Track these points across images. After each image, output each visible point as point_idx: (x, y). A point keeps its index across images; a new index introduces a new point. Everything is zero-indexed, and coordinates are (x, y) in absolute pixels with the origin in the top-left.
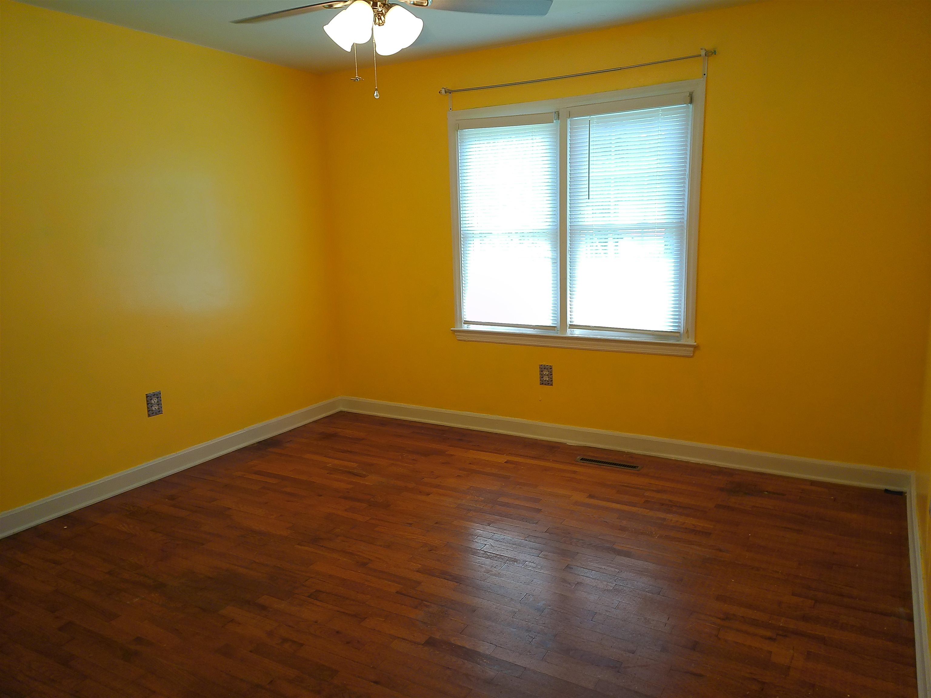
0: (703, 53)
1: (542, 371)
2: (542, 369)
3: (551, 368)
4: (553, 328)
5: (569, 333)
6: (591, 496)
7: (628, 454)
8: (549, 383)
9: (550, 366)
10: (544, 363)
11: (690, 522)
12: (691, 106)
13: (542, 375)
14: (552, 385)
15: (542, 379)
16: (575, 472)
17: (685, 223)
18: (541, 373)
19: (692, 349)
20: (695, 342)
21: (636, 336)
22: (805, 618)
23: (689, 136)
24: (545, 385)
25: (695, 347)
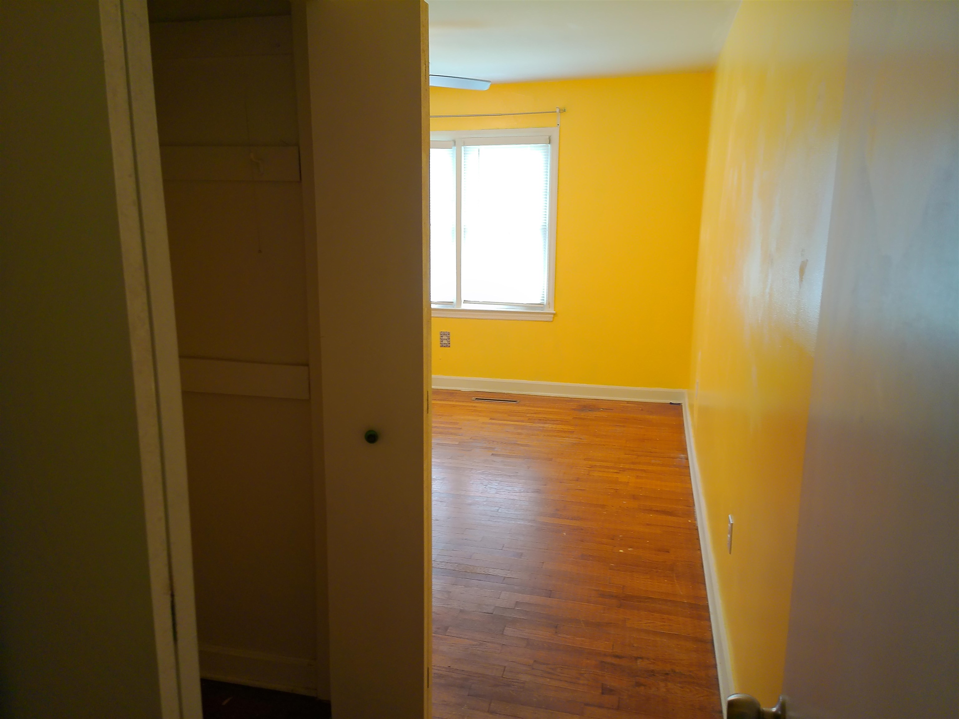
0: (558, 110)
1: (442, 337)
2: (442, 335)
3: (449, 334)
4: (451, 303)
5: (464, 306)
6: (491, 419)
7: (507, 394)
8: (448, 346)
9: (449, 332)
10: (443, 330)
11: (560, 427)
12: (549, 145)
13: (442, 339)
14: (449, 347)
15: (442, 343)
16: (475, 406)
17: (547, 226)
18: (441, 338)
19: (552, 316)
20: (554, 311)
21: (512, 308)
22: (633, 463)
23: (549, 166)
24: (445, 347)
25: (555, 315)
